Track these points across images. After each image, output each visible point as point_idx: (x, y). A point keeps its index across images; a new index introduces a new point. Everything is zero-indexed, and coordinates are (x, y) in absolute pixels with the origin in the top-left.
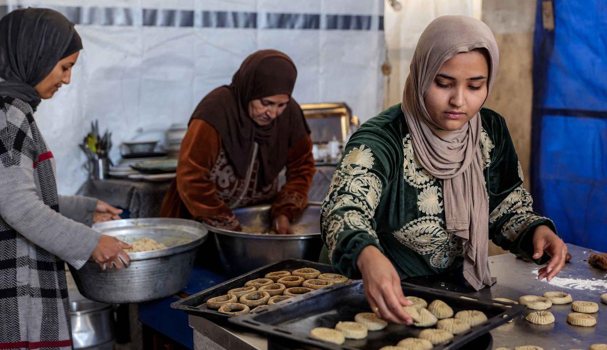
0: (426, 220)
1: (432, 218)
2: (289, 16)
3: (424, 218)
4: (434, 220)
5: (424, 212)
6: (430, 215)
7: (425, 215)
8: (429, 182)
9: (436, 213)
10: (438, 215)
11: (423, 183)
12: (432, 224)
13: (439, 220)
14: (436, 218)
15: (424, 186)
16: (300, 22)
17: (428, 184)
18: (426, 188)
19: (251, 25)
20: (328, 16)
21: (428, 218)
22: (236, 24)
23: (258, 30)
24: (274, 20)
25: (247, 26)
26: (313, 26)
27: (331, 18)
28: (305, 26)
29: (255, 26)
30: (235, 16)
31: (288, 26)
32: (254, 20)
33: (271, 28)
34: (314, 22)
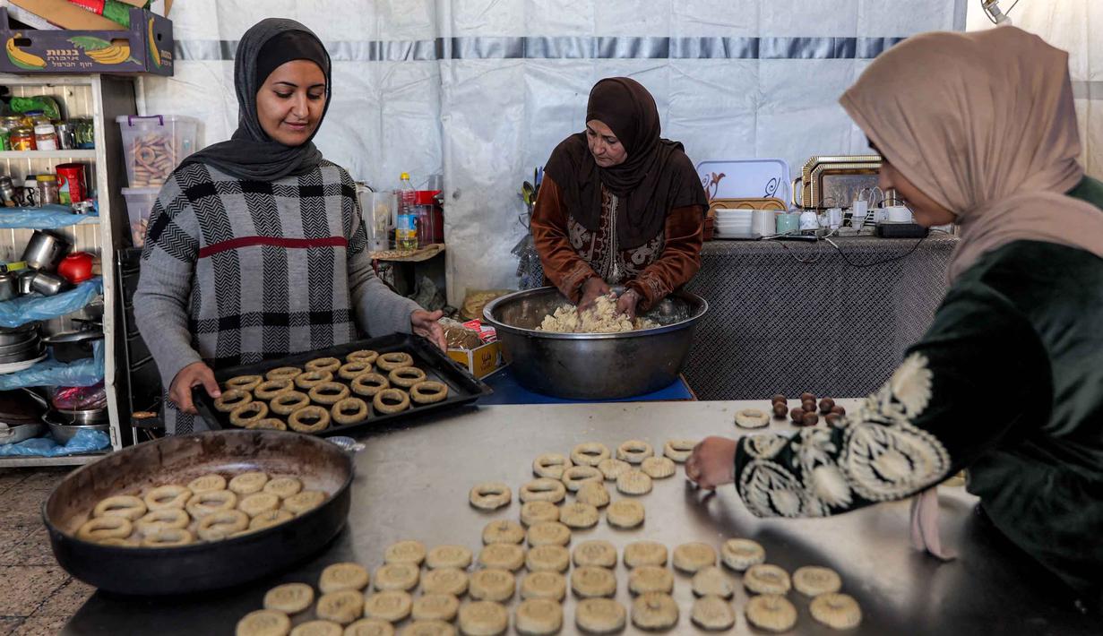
2: (808, 40)
16: (823, 50)
19: (750, 54)
20: (868, 39)
22: (727, 54)
23: (760, 60)
24: (783, 47)
25: (743, 56)
26: (844, 55)
27: (872, 43)
28: (831, 55)
29: (756, 56)
30: (726, 42)
31: (805, 54)
32: (754, 48)
33: (779, 57)
34: (846, 48)
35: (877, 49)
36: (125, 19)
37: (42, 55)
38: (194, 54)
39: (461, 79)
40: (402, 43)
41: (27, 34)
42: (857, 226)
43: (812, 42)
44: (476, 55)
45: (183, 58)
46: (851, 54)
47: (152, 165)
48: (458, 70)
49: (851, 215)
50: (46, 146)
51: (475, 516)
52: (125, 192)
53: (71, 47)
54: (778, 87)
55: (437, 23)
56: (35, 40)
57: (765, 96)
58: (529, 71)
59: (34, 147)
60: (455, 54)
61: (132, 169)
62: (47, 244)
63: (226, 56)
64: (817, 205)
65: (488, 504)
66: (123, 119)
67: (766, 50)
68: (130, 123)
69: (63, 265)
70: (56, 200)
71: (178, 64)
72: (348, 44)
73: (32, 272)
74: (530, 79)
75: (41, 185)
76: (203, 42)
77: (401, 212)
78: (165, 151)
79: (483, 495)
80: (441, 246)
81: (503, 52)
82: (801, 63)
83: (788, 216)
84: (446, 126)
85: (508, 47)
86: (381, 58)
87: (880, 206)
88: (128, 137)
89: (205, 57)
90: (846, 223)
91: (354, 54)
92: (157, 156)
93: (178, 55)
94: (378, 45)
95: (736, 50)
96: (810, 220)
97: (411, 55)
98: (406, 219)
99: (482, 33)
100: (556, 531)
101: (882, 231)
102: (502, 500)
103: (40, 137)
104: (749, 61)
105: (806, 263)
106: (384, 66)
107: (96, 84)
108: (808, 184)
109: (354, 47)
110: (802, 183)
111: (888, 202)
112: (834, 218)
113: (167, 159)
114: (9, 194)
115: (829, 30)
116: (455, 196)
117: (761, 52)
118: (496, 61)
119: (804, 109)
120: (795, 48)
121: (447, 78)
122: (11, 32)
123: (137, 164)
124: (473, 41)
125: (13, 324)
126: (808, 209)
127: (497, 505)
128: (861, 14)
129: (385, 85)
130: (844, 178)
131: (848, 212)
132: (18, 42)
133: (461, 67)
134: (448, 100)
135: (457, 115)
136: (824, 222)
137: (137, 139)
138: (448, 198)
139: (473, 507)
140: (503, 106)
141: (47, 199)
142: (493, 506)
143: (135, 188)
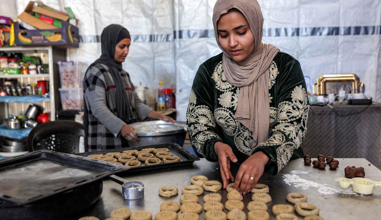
0: (222, 110)
1: (226, 109)
2: (319, 29)
3: (221, 108)
4: (226, 111)
5: (221, 105)
6: (225, 107)
7: (222, 107)
8: (229, 89)
9: (228, 107)
10: (230, 109)
11: (225, 89)
12: (225, 113)
13: (229, 111)
14: (228, 110)
15: (225, 91)
16: (325, 32)
17: (228, 90)
18: (226, 92)
19: (295, 34)
20: (344, 27)
21: (223, 109)
22: (286, 34)
23: (300, 37)
24: (309, 31)
25: (293, 35)
26: (334, 33)
27: (346, 28)
28: (329, 34)
29: (298, 35)
30: (286, 30)
31: (318, 34)
32: (297, 32)
33: (307, 35)
34: (335, 31)
35: (348, 31)
36: (60, 26)
37: (31, 38)
38: (87, 40)
39: (182, 46)
40: (162, 35)
41: (25, 31)
42: (341, 101)
43: (321, 29)
44: (188, 36)
45: (83, 41)
46: (337, 33)
47: (70, 80)
48: (181, 43)
49: (338, 97)
50: (33, 73)
51: (160, 199)
52: (60, 90)
53: (41, 35)
54: (307, 47)
55: (174, 26)
56: (28, 33)
57: (302, 51)
58: (208, 43)
59: (28, 73)
60: (180, 37)
61: (63, 81)
62: (34, 109)
63: (98, 41)
64: (324, 94)
65: (167, 194)
66: (59, 63)
67: (302, 32)
68: (62, 64)
69: (39, 117)
70: (37, 93)
71: (80, 44)
72: (142, 36)
73: (28, 119)
74: (209, 46)
75: (32, 88)
76: (90, 36)
77: (159, 96)
78: (74, 75)
79: (164, 191)
80: (174, 110)
81: (198, 35)
82: (317, 37)
83: (312, 98)
84: (177, 64)
85: (200, 34)
86: (154, 41)
87: (350, 92)
88: (61, 69)
89: (91, 41)
90: (336, 99)
91: (144, 40)
92: (71, 76)
93: (81, 41)
94: (153, 36)
95: (290, 33)
96: (321, 99)
97: (165, 40)
98: (161, 99)
99: (191, 28)
100: (195, 206)
101: (351, 102)
102: (173, 193)
103: (31, 70)
104: (295, 37)
105: (320, 114)
106: (155, 44)
107: (50, 50)
108: (320, 86)
109: (144, 37)
110: (317, 85)
111: (353, 91)
112: (331, 98)
113: (75, 78)
114: (21, 91)
115: (328, 24)
116: (180, 91)
117: (300, 33)
118: (196, 39)
119: (318, 56)
120: (314, 32)
121: (178, 46)
122: (20, 30)
123: (64, 79)
124: (187, 32)
125: (19, 138)
126: (320, 95)
127: (170, 195)
128: (341, 17)
129: (155, 51)
130: (335, 83)
131: (337, 96)
132: (22, 34)
133: (183, 41)
134: (178, 54)
135: (181, 60)
136: (327, 100)
137: (65, 70)
138: (178, 92)
139: (160, 196)
140: (198, 56)
141: (34, 93)
142: (169, 196)
143: (63, 88)
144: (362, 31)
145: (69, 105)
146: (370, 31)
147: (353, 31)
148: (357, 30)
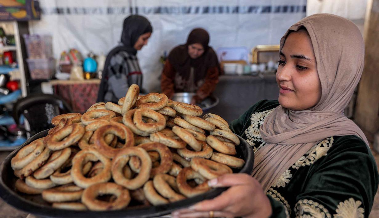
16: (259, 10)
22: (228, 12)
23: (239, 13)
24: (246, 9)
25: (233, 12)
28: (263, 12)
30: (227, 8)
31: (254, 12)
32: (237, 9)
33: (245, 13)
34: (267, 10)
35: (278, 10)
36: (24, 2)
38: (48, 12)
40: (118, 8)
42: (270, 70)
43: (256, 8)
46: (269, 11)
47: (36, 52)
49: (268, 66)
52: (28, 61)
53: (6, 12)
54: (245, 24)
55: (130, 2)
58: (162, 19)
60: (137, 12)
61: (29, 53)
62: (2, 77)
64: (257, 62)
66: (25, 36)
67: (241, 10)
68: (28, 37)
69: (8, 85)
70: (4, 62)
74: (162, 21)
76: (50, 8)
78: (40, 47)
82: (252, 15)
83: (247, 67)
88: (27, 42)
89: (51, 13)
90: (266, 69)
92: (38, 49)
95: (231, 11)
96: (254, 68)
97: (122, 13)
99: (146, 6)
104: (235, 14)
106: (113, 16)
107: (16, 25)
108: (254, 55)
109: (102, 10)
115: (262, 3)
120: (250, 10)
126: (254, 63)
136: (259, 68)
137: (31, 43)
141: (1, 63)
143: (31, 59)
144: (289, 10)
145: (37, 74)
146: (295, 10)
147: (282, 9)
148: (285, 9)
